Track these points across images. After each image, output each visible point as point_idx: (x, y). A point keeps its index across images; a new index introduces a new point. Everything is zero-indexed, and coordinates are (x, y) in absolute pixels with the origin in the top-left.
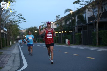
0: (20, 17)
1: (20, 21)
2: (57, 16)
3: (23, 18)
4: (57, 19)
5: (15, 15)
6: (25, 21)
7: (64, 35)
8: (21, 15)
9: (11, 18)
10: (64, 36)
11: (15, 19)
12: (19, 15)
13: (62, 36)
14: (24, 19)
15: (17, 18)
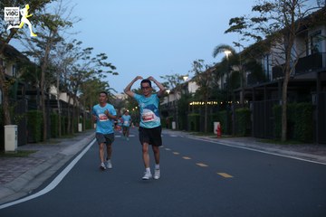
0: (103, 61)
1: (100, 71)
2: (195, 62)
3: (108, 65)
4: (195, 69)
5: (88, 58)
6: (114, 71)
7: (211, 111)
8: (105, 58)
9: (80, 63)
10: (211, 114)
11: (90, 66)
12: (100, 58)
13: (206, 114)
14: (113, 68)
15: (95, 64)
